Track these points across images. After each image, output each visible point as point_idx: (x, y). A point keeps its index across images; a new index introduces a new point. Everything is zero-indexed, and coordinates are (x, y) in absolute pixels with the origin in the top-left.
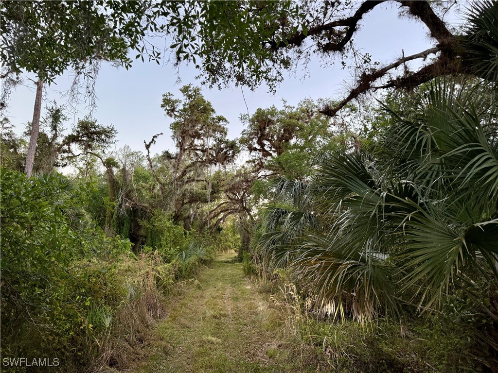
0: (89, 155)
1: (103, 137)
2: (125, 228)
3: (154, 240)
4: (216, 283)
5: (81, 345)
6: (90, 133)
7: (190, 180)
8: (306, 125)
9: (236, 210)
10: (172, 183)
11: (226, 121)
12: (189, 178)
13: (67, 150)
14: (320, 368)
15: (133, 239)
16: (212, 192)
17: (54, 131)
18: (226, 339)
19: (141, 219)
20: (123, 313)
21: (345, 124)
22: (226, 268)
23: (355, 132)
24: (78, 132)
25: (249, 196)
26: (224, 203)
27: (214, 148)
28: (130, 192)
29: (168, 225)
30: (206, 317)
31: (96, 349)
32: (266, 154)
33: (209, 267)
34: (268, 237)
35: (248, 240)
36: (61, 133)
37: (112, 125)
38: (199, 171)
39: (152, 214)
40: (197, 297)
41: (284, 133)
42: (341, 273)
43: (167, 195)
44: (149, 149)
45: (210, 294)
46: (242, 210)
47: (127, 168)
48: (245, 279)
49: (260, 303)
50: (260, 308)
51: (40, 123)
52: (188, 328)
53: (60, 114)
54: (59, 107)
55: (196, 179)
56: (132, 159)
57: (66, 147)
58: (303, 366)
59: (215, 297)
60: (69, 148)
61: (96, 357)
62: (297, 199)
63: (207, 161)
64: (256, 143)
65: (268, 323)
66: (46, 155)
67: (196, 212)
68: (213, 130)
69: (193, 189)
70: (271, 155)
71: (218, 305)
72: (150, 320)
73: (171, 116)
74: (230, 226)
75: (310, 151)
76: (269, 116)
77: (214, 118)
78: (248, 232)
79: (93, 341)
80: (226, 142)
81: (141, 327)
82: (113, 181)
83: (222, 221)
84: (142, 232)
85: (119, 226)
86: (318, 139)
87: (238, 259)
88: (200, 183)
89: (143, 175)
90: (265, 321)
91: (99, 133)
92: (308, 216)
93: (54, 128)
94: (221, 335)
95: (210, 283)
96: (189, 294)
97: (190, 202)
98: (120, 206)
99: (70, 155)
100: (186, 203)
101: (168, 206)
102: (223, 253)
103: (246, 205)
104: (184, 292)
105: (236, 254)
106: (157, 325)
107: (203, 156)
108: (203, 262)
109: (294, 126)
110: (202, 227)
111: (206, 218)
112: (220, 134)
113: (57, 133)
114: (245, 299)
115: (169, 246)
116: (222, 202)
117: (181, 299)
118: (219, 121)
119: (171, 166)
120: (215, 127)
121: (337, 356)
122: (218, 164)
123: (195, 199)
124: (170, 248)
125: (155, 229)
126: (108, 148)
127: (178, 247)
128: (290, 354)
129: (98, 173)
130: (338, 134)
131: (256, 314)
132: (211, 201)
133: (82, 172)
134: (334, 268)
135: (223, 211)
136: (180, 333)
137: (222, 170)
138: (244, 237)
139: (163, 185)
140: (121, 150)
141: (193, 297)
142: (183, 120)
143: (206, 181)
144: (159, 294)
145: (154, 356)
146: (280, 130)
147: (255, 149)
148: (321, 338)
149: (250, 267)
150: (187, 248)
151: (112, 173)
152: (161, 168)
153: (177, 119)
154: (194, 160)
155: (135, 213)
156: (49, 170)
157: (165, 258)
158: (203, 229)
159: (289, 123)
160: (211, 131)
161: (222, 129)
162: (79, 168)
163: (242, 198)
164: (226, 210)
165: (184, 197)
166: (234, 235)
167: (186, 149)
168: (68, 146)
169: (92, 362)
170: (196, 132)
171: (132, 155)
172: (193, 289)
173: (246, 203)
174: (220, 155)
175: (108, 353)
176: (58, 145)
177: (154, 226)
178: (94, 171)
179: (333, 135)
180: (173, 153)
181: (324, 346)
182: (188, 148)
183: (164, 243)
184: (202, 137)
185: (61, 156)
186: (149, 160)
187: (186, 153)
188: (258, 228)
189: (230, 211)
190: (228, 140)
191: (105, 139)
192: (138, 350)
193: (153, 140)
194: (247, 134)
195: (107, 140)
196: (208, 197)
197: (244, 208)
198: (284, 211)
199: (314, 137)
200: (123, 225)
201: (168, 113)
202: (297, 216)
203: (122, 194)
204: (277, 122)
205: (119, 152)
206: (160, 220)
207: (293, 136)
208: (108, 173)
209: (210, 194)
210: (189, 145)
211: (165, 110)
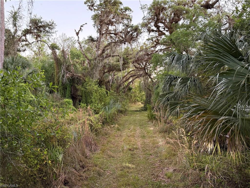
0: (39, 42)
1: (47, 29)
2: (68, 91)
3: (87, 98)
4: (130, 126)
5: (45, 172)
6: (38, 27)
7: (108, 56)
8: (190, 9)
9: (141, 75)
10: (96, 59)
11: (131, 10)
12: (107, 55)
13: (25, 39)
14: (203, 186)
15: (74, 98)
16: (123, 63)
17: (15, 27)
18: (138, 165)
19: (78, 85)
20: (70, 150)
21: (221, 6)
22: (136, 116)
23: (229, 12)
24: (30, 26)
25: (149, 65)
26: (132, 71)
27: (123, 31)
28: (68, 66)
29: (95, 89)
30: (124, 150)
31: (55, 175)
32: (161, 34)
33: (124, 115)
34: (164, 95)
35: (150, 96)
36: (20, 28)
37: (52, 20)
38: (114, 49)
39: (84, 81)
40: (118, 136)
41: (174, 17)
42: (218, 126)
43: (93, 67)
44: (79, 35)
45: (126, 134)
46: (145, 75)
47: (65, 50)
48: (149, 123)
49: (160, 140)
50: (161, 143)
51: (5, 22)
52: (113, 157)
53: (17, 15)
54: (16, 10)
55: (112, 55)
56: (68, 42)
57: (24, 38)
58: (191, 184)
59: (129, 136)
60: (26, 38)
61: (55, 180)
62: (185, 68)
63: (118, 41)
64: (153, 26)
65: (166, 153)
66: (12, 44)
67: (113, 78)
68: (122, 18)
69: (110, 62)
70: (164, 34)
71: (131, 141)
72: (88, 153)
73: (91, 10)
74: (138, 86)
75: (194, 29)
76: (162, 4)
77: (122, 9)
78: (150, 90)
79: (52, 170)
80: (132, 27)
81: (82, 158)
82: (57, 60)
83: (131, 83)
84: (79, 93)
85: (64, 89)
86: (200, 19)
87: (143, 109)
88: (115, 57)
89: (76, 53)
90: (164, 152)
91: (44, 27)
92: (193, 80)
93: (15, 25)
94: (134, 162)
95: (126, 126)
96: (112, 134)
97: (109, 71)
98: (63, 76)
99: (27, 43)
100: (106, 72)
101: (95, 75)
102: (133, 105)
103: (147, 71)
104: (109, 133)
105: (143, 105)
106: (92, 156)
107: (116, 38)
108: (120, 112)
109: (181, 10)
110: (118, 88)
111: (120, 82)
112: (127, 21)
113: (17, 28)
114: (149, 137)
115: (97, 102)
116: (131, 70)
117: (107, 138)
118: (126, 10)
119: (94, 46)
120: (123, 16)
121: (215, 178)
122: (126, 43)
123: (112, 69)
124: (98, 104)
125: (87, 91)
126: (51, 37)
127: (103, 103)
128: (182, 176)
129: (47, 54)
130: (215, 14)
131: (158, 147)
132: (123, 70)
133: (36, 54)
134: (213, 122)
135: (131, 76)
136: (108, 161)
137: (129, 47)
138: (147, 93)
139: (90, 60)
140: (60, 37)
141: (115, 136)
142: (100, 12)
143: (118, 56)
144: (93, 135)
145: (92, 177)
146: (171, 14)
147: (153, 31)
148: (204, 165)
149: (152, 115)
150: (109, 104)
151: (56, 54)
152: (88, 48)
153: (96, 12)
154: (110, 41)
155: (73, 80)
156: (15, 55)
157: (95, 111)
158: (119, 89)
159: (178, 9)
160: (120, 19)
161: (128, 17)
162: (34, 51)
163: (145, 67)
164: (134, 76)
165: (104, 68)
166: (140, 92)
167: (104, 34)
168: (25, 37)
169: (53, 183)
170: (110, 21)
171: (68, 40)
172: (115, 131)
173: (147, 70)
174: (128, 37)
175: (63, 177)
176: (19, 36)
177: (86, 89)
178: (44, 53)
179: (212, 15)
180: (95, 37)
181: (206, 171)
182: (105, 33)
183: (93, 100)
184: (114, 24)
185: (21, 44)
186: (79, 43)
187: (103, 36)
188: (157, 88)
189: (136, 76)
190: (133, 25)
191: (48, 30)
192: (81, 173)
193: (81, 29)
194: (147, 19)
195: (50, 31)
196: (120, 67)
197: (147, 74)
198: (175, 77)
199: (197, 17)
200: (66, 89)
201: (89, 8)
202: (184, 81)
203: (63, 68)
204: (168, 8)
205: (59, 39)
206: (90, 85)
207: (181, 18)
208: (53, 54)
209: (122, 65)
210: (106, 31)
211: (87, 6)
